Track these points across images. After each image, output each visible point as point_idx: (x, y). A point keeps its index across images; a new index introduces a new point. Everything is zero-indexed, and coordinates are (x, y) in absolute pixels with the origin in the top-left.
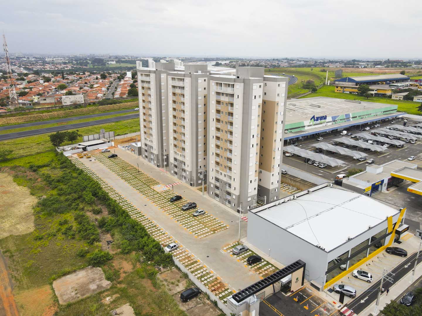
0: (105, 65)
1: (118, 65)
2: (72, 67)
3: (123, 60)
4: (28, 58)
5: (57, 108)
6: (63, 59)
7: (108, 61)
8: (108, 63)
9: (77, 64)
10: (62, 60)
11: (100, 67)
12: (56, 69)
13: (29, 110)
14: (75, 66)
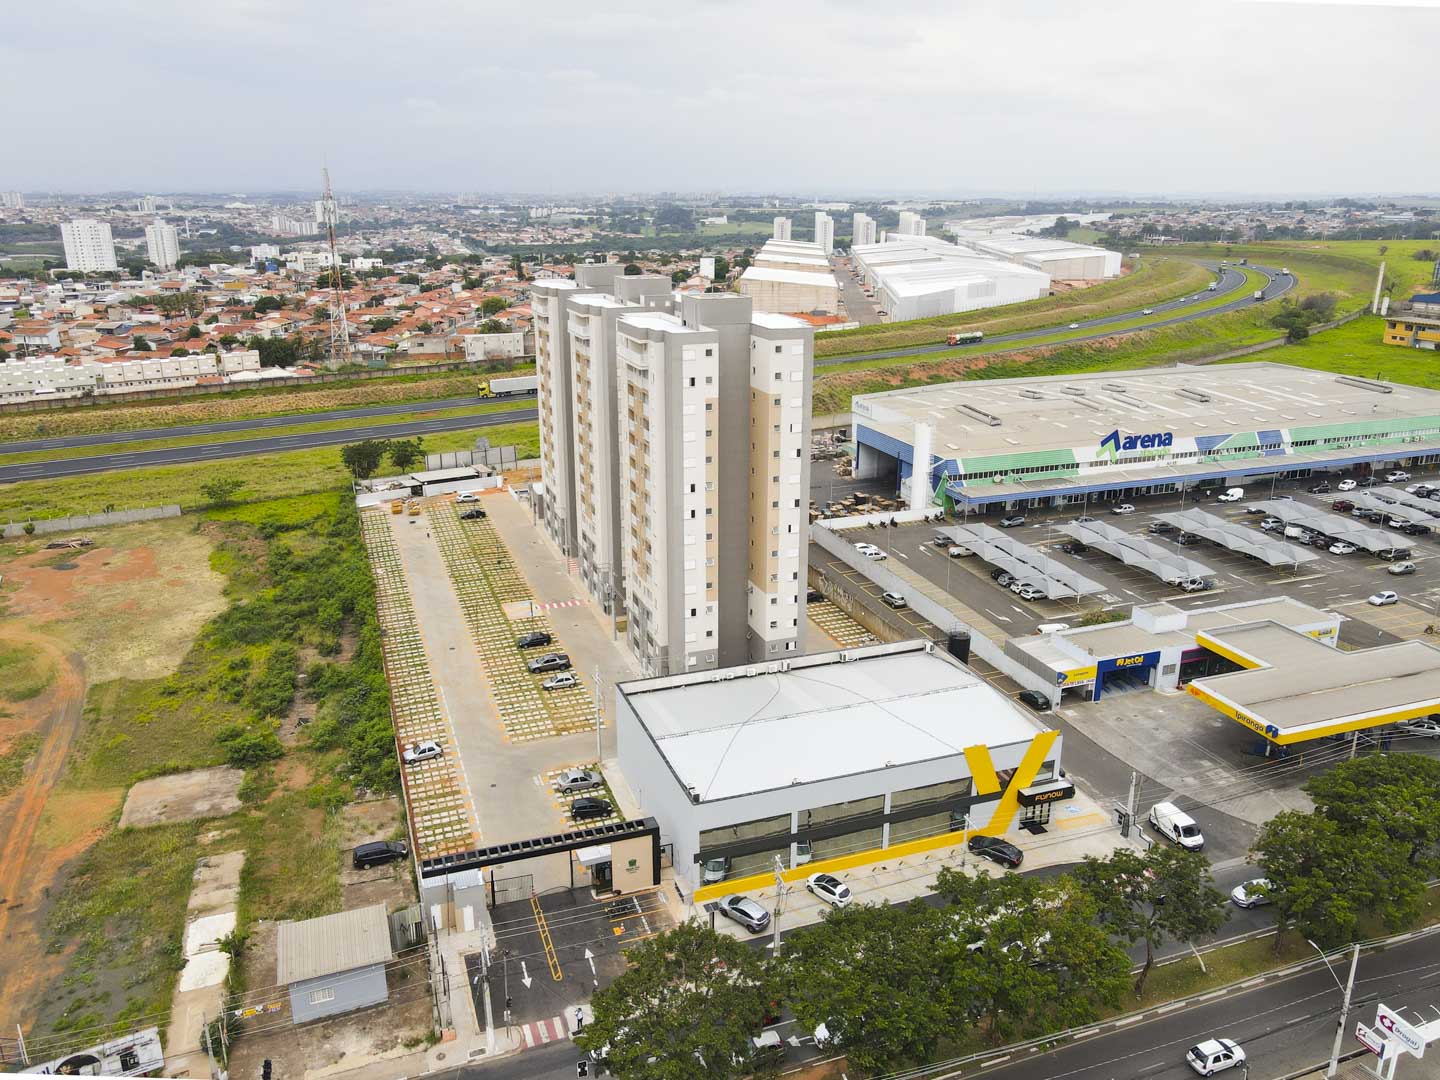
0: (692, 227)
1: (734, 229)
2: (595, 235)
3: (753, 210)
4: (486, 209)
5: (444, 369)
6: (577, 211)
7: (707, 215)
8: (703, 224)
9: (612, 226)
10: (574, 213)
11: (677, 235)
12: (550, 242)
13: (369, 372)
14: (603, 233)
